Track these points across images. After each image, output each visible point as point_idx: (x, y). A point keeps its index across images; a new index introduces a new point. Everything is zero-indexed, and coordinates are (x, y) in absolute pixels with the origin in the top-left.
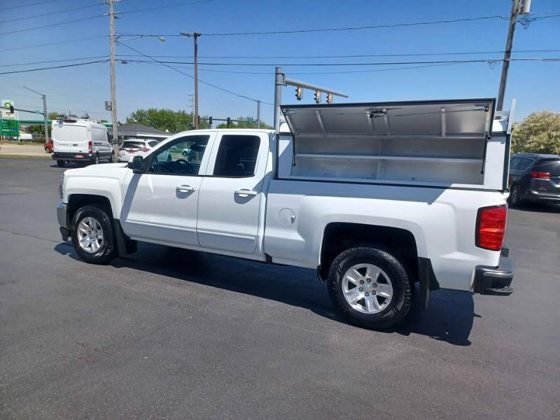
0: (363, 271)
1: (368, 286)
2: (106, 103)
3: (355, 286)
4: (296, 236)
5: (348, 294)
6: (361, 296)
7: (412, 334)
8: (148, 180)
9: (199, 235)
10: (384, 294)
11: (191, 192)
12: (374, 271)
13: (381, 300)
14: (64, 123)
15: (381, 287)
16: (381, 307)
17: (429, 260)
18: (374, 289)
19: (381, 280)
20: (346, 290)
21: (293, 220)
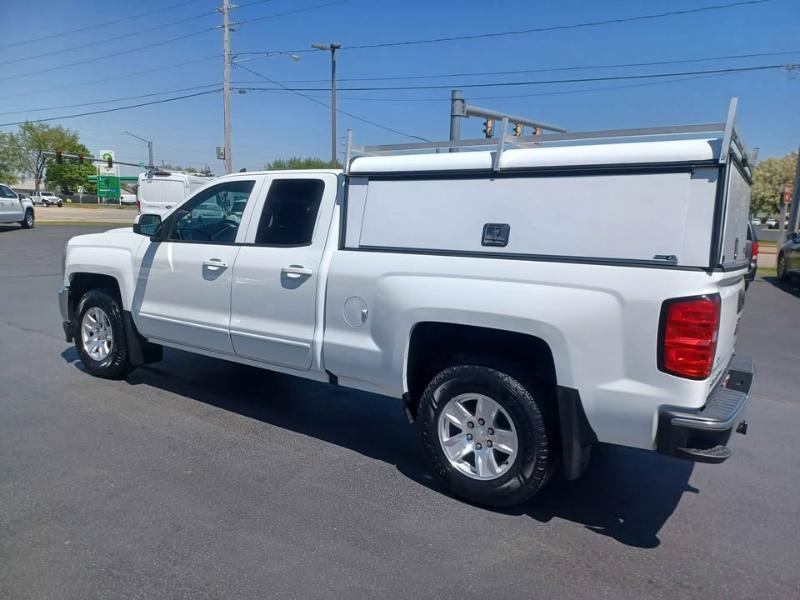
0: (471, 406)
1: (481, 432)
2: (218, 149)
3: (460, 431)
4: (368, 344)
5: (449, 444)
6: (469, 448)
7: (555, 520)
8: (169, 250)
9: (233, 338)
10: (504, 448)
11: (223, 269)
12: (488, 407)
13: (501, 457)
14: (154, 177)
15: (500, 435)
16: (500, 470)
17: (576, 392)
18: (490, 438)
19: (501, 422)
20: (444, 437)
21: (364, 317)
